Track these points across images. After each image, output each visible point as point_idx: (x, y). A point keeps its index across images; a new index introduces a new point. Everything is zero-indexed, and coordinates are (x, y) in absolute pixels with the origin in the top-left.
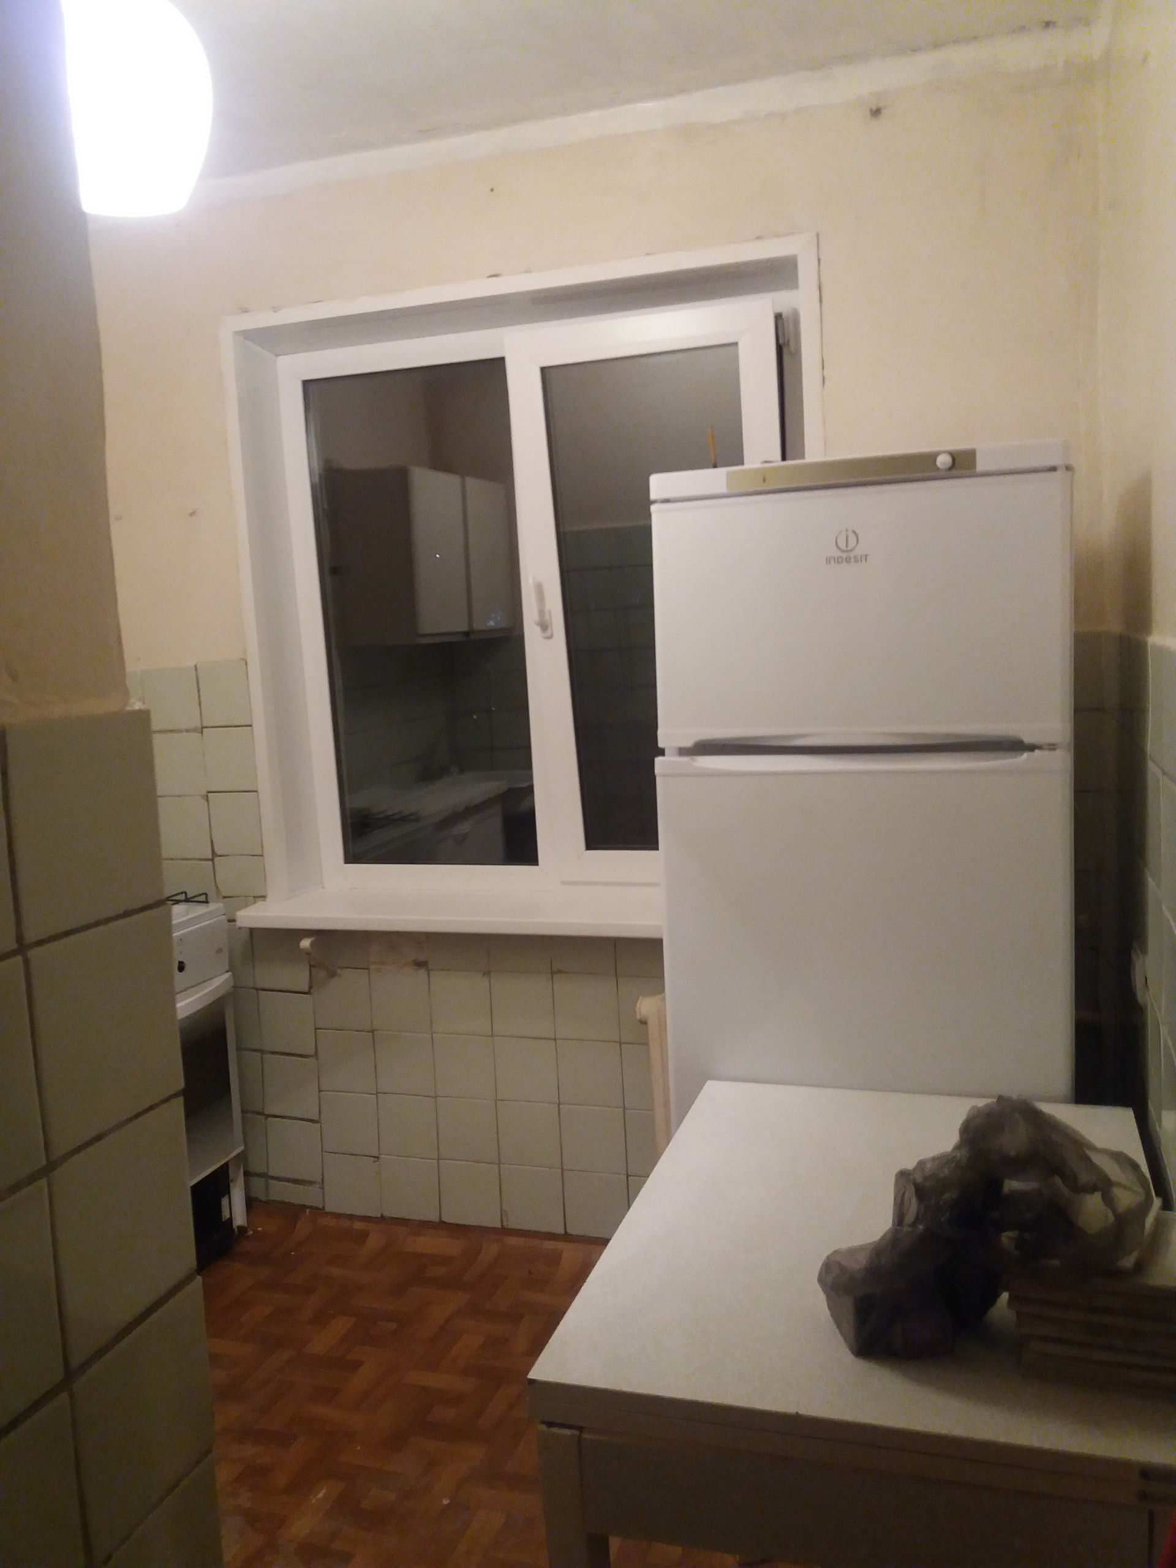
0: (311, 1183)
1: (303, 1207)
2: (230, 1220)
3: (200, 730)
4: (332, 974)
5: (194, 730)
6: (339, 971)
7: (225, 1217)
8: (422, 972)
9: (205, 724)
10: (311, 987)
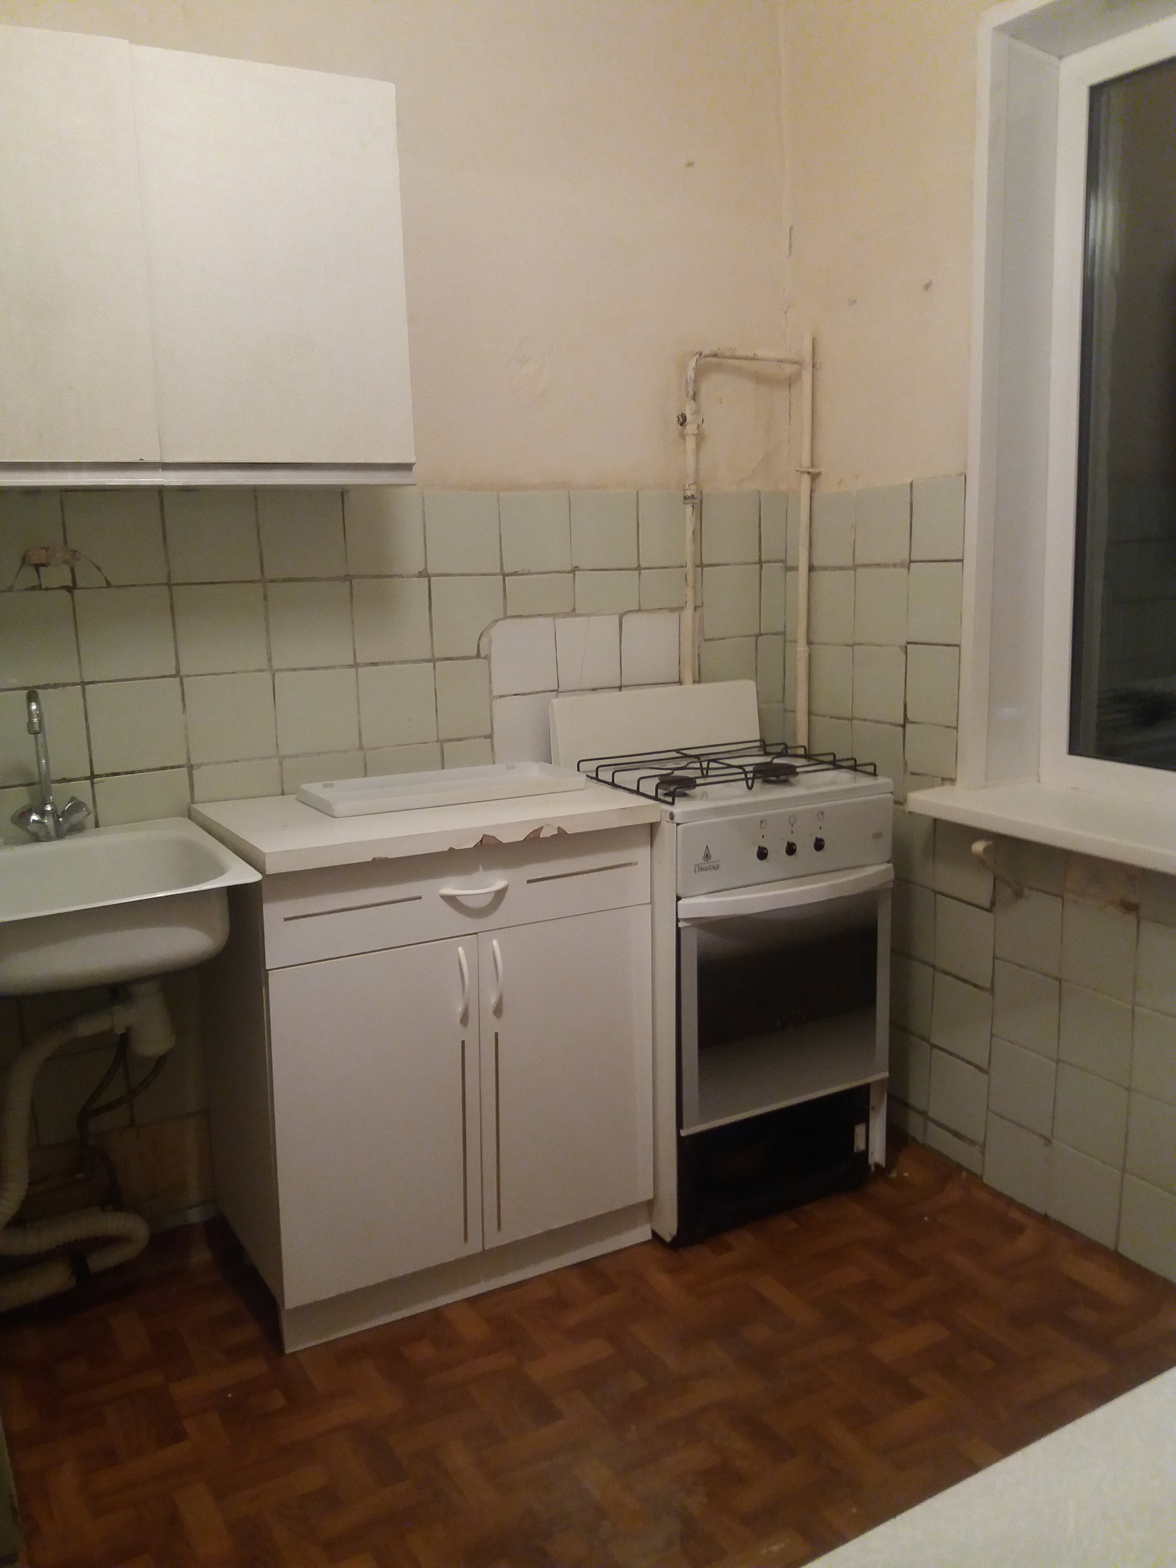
0: (972, 1142)
1: (959, 1167)
2: (865, 1153)
3: (906, 566)
4: (1018, 895)
5: (902, 565)
6: (1027, 892)
7: (858, 1147)
8: (1131, 918)
9: (913, 558)
10: (993, 904)
